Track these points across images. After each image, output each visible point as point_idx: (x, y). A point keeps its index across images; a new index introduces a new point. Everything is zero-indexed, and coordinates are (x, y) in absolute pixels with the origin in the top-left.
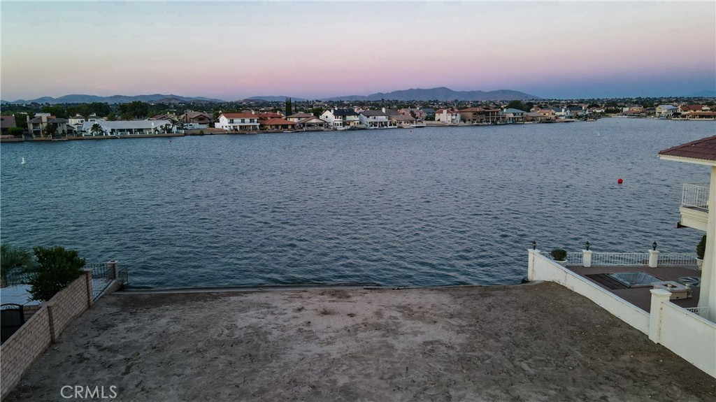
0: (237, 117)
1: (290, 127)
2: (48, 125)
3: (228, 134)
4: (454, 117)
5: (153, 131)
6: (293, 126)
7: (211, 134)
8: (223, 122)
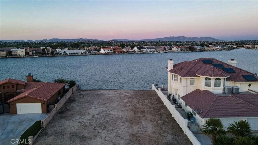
0: (106, 49)
1: (123, 52)
2: (51, 52)
3: (104, 54)
4: (178, 49)
5: (81, 53)
6: (124, 52)
7: (98, 54)
8: (102, 51)
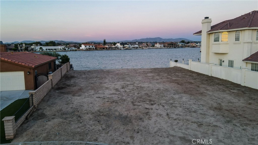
0: (88, 45)
2: (25, 48)
4: (161, 45)
5: (59, 50)
6: (106, 48)
8: (83, 47)
